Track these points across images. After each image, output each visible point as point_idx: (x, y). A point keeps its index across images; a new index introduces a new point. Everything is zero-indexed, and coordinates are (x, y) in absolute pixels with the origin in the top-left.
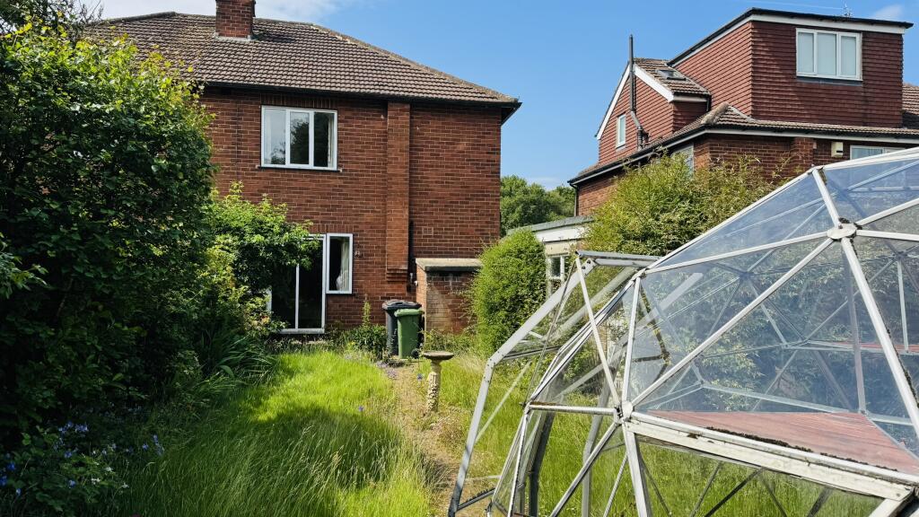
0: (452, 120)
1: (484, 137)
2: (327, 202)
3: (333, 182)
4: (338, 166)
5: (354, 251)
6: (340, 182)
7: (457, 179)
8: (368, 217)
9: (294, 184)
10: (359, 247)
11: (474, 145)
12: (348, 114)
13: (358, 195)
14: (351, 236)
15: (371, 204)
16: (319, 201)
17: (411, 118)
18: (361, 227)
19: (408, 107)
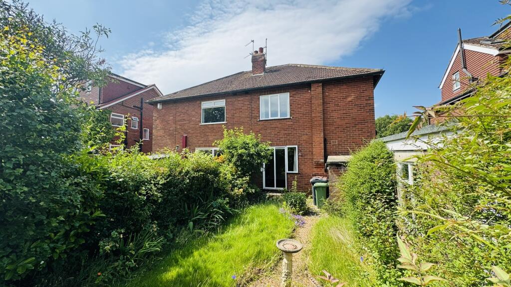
0: (345, 87)
1: (363, 92)
2: (286, 132)
3: (288, 123)
4: (290, 116)
5: (298, 153)
6: (292, 123)
7: (349, 115)
8: (304, 138)
9: (273, 126)
10: (301, 151)
11: (358, 97)
12: (294, 93)
13: (299, 128)
14: (297, 146)
15: (306, 131)
16: (283, 132)
17: (323, 89)
18: (301, 142)
19: (321, 84)
